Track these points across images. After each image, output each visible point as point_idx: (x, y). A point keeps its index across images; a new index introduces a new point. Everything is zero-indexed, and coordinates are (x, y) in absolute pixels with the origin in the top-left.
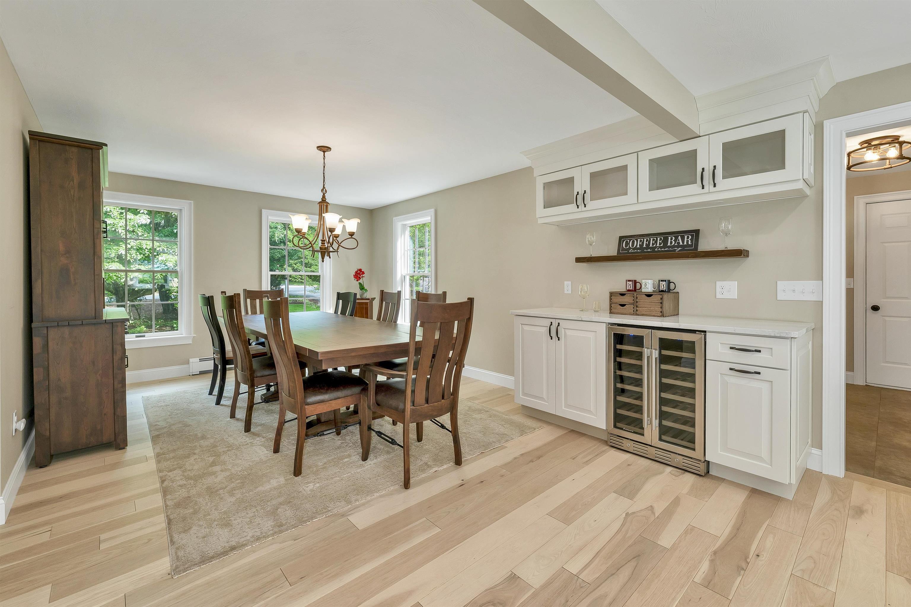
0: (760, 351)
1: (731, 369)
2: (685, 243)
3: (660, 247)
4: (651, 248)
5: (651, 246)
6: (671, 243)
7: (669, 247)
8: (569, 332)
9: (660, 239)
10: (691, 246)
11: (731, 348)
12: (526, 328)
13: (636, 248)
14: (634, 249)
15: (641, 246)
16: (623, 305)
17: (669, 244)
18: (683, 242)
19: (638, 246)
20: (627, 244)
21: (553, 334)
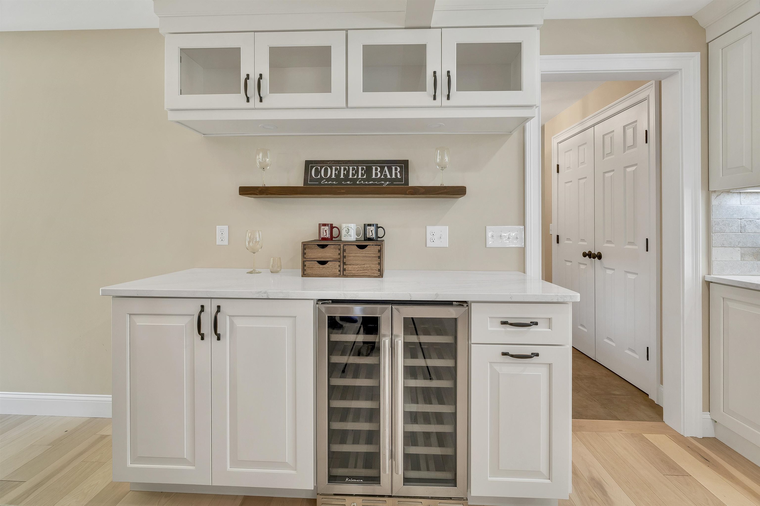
0: (536, 324)
1: (504, 354)
2: (394, 177)
3: (362, 179)
4: (351, 180)
5: (351, 177)
6: (376, 175)
7: (374, 180)
8: (240, 323)
9: (362, 169)
10: (401, 180)
11: (504, 323)
12: (140, 322)
13: (330, 179)
14: (327, 180)
15: (338, 176)
16: (323, 263)
17: (374, 177)
18: (391, 175)
19: (333, 177)
20: (318, 172)
21: (207, 328)
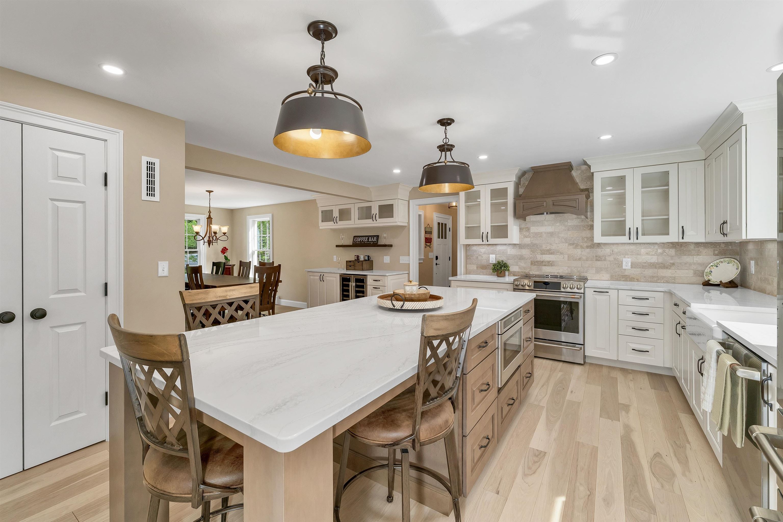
0: (380, 281)
1: (373, 288)
2: (374, 241)
3: (366, 242)
4: (364, 242)
5: (364, 241)
6: (370, 240)
7: (369, 242)
8: (327, 278)
9: (367, 238)
10: (376, 242)
11: (373, 280)
12: (311, 277)
13: (359, 242)
14: (358, 242)
15: (361, 241)
16: (350, 266)
17: (369, 241)
18: (374, 240)
19: (360, 241)
20: (356, 239)
21: (322, 279)
